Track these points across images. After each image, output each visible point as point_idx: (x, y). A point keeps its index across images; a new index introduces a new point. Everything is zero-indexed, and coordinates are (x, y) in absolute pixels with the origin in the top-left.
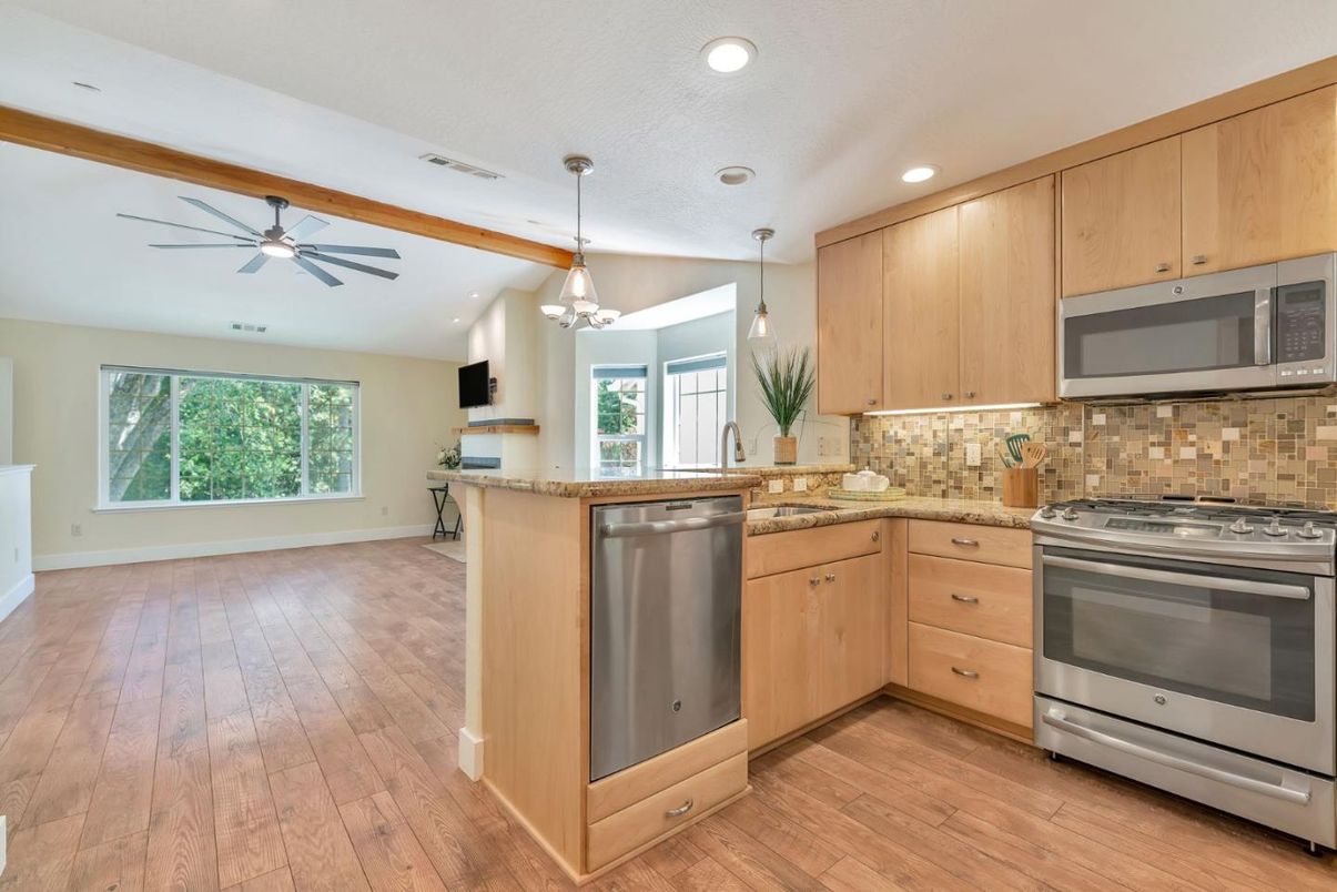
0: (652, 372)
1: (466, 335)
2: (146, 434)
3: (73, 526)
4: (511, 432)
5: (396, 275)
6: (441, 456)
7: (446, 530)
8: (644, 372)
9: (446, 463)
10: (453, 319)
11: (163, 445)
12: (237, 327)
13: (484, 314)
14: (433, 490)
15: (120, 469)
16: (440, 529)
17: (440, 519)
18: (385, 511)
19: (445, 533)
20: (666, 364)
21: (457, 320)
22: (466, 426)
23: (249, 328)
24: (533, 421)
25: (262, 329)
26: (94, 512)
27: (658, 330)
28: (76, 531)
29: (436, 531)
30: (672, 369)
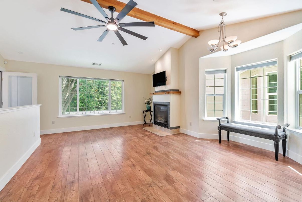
0: (229, 71)
1: (154, 65)
2: (71, 96)
3: (53, 122)
4: (174, 94)
5: (147, 38)
6: (146, 101)
7: (146, 123)
8: (225, 71)
9: (147, 103)
10: (151, 60)
11: (75, 99)
12: (94, 64)
13: (162, 57)
14: (143, 111)
15: (66, 104)
16: (145, 123)
17: (145, 120)
18: (130, 117)
19: (146, 124)
20: (235, 68)
21: (153, 60)
22: (154, 92)
23: (97, 64)
24: (178, 90)
25: (100, 65)
26: (58, 117)
27: (232, 56)
28: (54, 123)
29: (144, 123)
30: (238, 69)
